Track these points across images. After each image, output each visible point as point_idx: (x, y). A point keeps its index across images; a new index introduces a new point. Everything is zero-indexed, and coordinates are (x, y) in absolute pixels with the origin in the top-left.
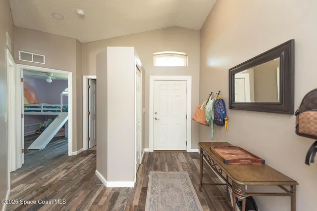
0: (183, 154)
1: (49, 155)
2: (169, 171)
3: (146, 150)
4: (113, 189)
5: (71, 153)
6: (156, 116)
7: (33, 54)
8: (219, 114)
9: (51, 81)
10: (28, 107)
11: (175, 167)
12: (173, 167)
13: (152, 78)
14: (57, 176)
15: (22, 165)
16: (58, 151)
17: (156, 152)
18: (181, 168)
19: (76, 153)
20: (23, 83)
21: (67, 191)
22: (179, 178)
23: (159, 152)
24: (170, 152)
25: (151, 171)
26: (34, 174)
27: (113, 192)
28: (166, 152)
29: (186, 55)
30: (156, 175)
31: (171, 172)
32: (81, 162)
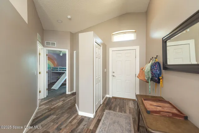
0: (132, 102)
1: (58, 93)
2: (119, 112)
3: (108, 96)
4: (82, 116)
5: (67, 93)
6: (113, 74)
7: (51, 42)
8: (154, 74)
9: (62, 55)
10: (53, 68)
11: (123, 110)
12: (122, 109)
13: (111, 50)
14: (59, 104)
15: (47, 96)
16: (62, 91)
17: (114, 98)
18: (128, 111)
19: (70, 93)
20: (47, 56)
21: (60, 112)
22: (124, 118)
23: (115, 98)
24: (123, 99)
25: (107, 109)
26: (50, 101)
27: (81, 118)
28: (120, 99)
29: (135, 32)
30: (109, 113)
31: (120, 113)
32: (71, 98)
